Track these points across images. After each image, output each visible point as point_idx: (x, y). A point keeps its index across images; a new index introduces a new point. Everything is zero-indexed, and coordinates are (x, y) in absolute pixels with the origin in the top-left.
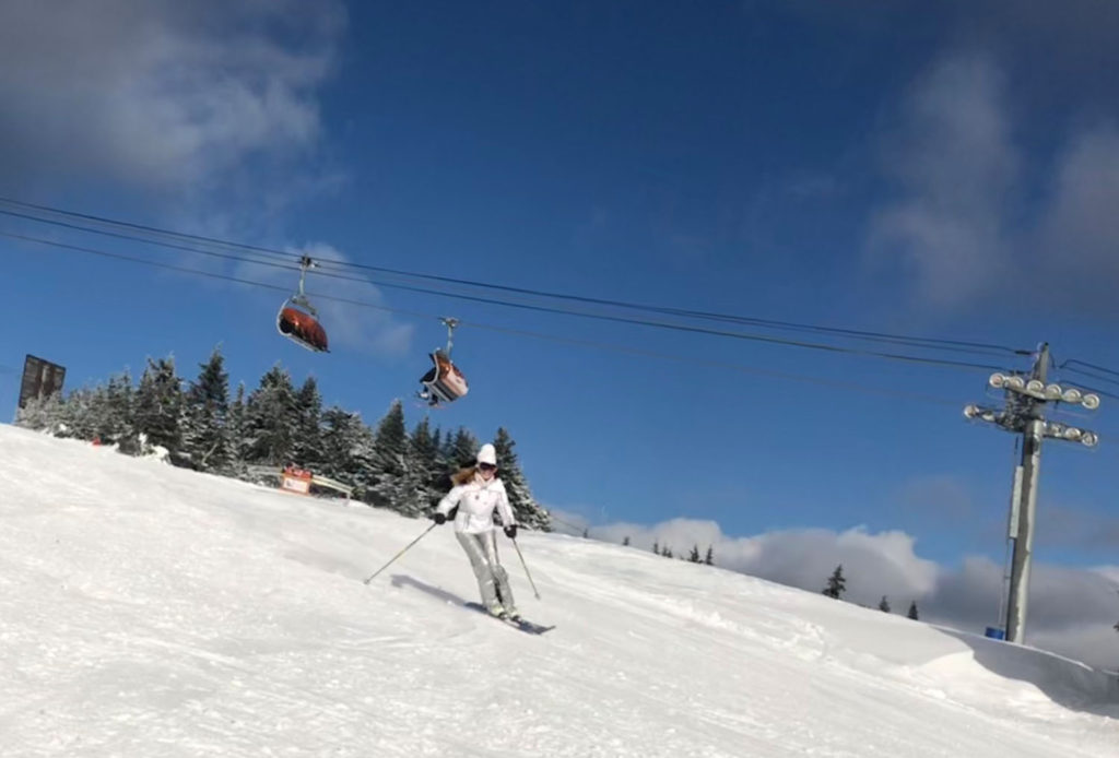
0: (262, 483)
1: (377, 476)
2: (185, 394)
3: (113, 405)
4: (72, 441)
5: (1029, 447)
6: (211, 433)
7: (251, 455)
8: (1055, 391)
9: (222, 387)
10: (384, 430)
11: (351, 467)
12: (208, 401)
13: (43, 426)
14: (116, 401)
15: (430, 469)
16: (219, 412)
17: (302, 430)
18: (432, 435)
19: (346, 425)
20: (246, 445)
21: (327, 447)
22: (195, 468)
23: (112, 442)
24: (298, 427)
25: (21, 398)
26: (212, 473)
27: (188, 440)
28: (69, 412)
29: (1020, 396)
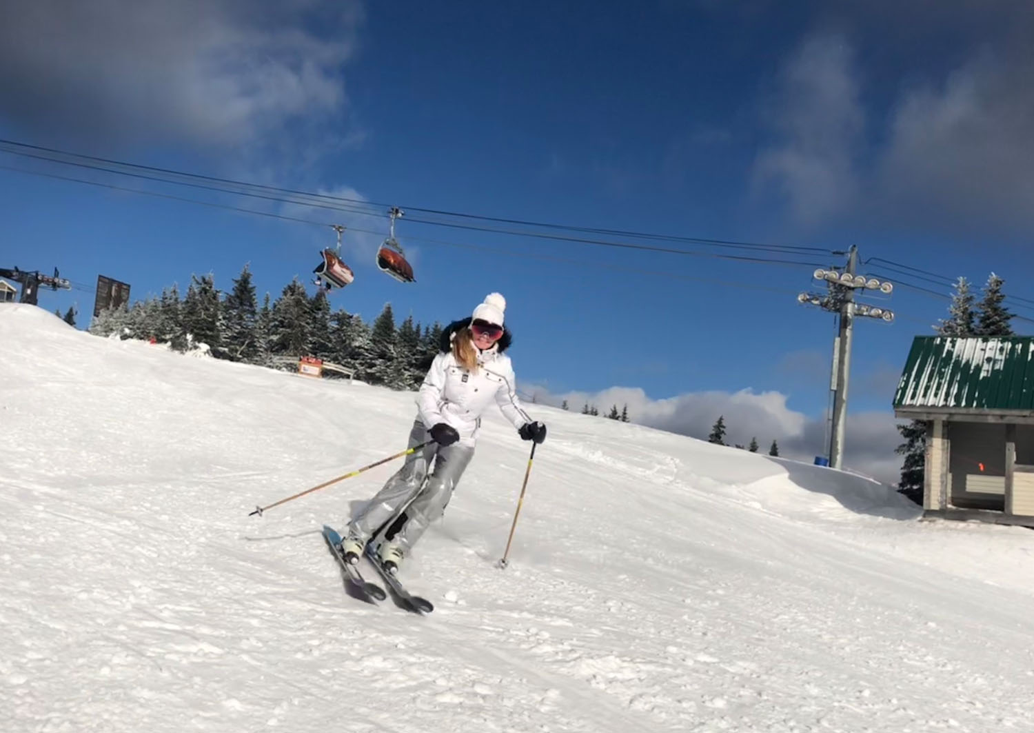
0: (284, 369)
1: (373, 361)
2: (222, 302)
3: (165, 312)
4: (134, 341)
5: (844, 323)
6: (244, 332)
7: (276, 347)
8: (861, 281)
9: (251, 297)
10: (378, 327)
11: (353, 356)
12: (241, 308)
13: (112, 330)
14: (168, 309)
15: (414, 355)
16: (249, 315)
17: (314, 328)
18: (414, 329)
19: (349, 323)
20: (272, 340)
21: (334, 340)
22: (232, 359)
23: (165, 341)
24: (312, 326)
25: (96, 309)
26: (245, 363)
27: (225, 338)
28: (132, 319)
29: (837, 285)
